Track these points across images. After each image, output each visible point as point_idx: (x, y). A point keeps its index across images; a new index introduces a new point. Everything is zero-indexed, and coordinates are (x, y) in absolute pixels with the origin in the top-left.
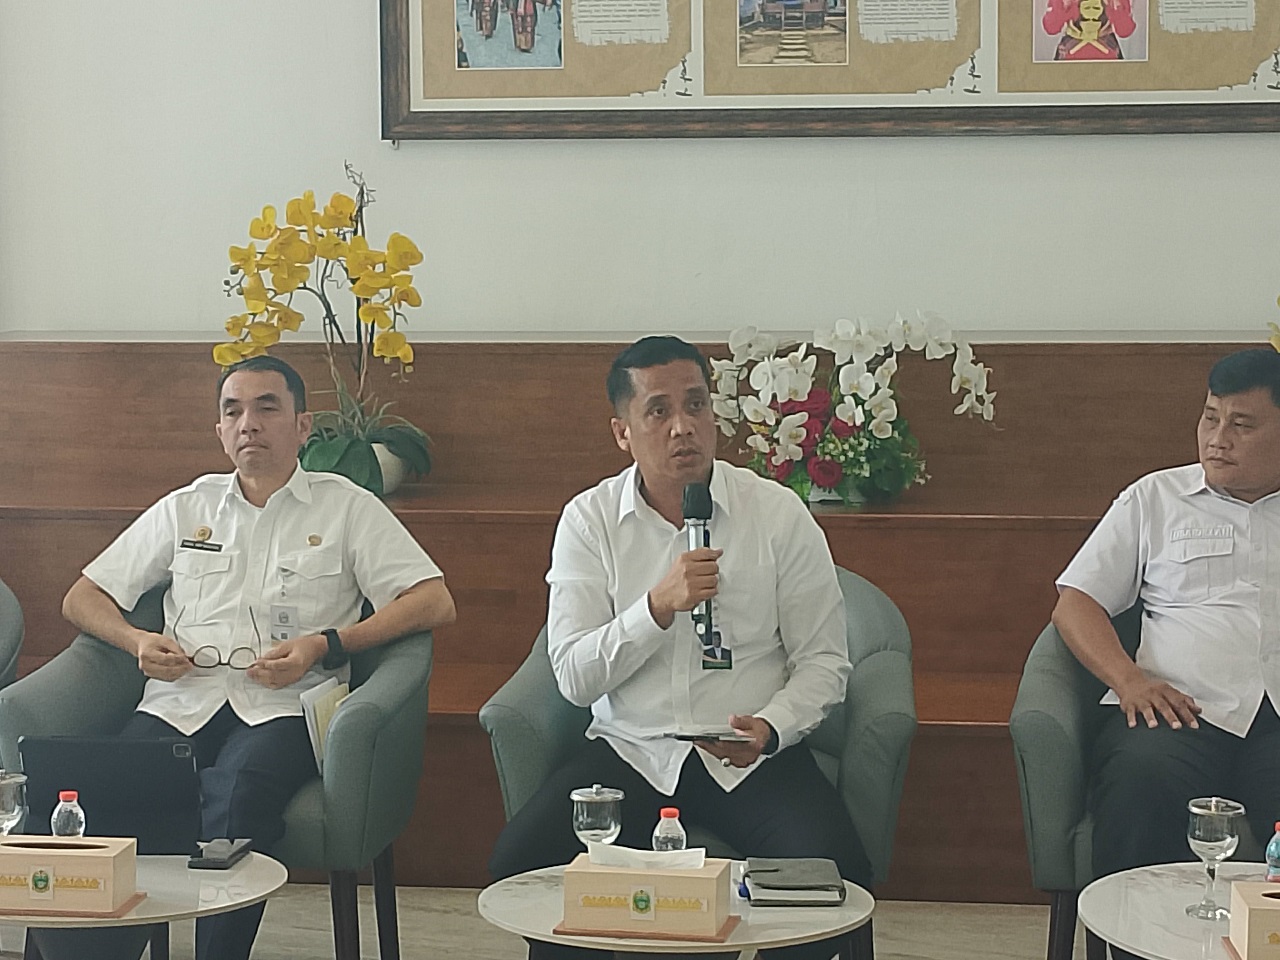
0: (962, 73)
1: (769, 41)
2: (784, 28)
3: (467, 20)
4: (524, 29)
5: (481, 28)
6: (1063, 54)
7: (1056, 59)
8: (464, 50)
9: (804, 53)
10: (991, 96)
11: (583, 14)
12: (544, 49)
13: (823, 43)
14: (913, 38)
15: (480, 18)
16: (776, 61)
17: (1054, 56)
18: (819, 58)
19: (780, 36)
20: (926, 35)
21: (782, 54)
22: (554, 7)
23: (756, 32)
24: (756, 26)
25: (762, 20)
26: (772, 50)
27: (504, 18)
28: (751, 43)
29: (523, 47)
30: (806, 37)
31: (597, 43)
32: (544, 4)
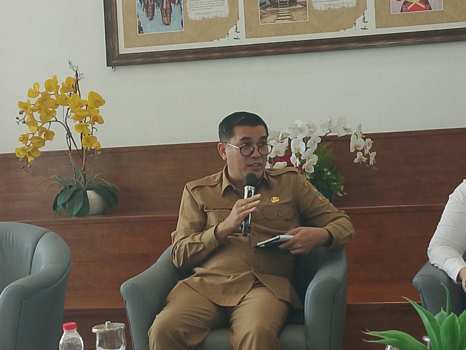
0: (359, 21)
1: (272, 13)
2: (279, 7)
3: (141, 12)
4: (166, 15)
5: (148, 16)
6: (404, 9)
7: (401, 12)
8: (141, 26)
9: (289, 17)
10: (373, 30)
11: (191, 7)
12: (175, 23)
13: (297, 12)
14: (337, 7)
15: (147, 12)
16: (276, 21)
18: (295, 19)
19: (278, 10)
20: (342, 5)
21: (279, 18)
22: (179, 4)
23: (267, 9)
24: (267, 7)
25: (269, 4)
26: (274, 17)
27: (157, 11)
28: (265, 14)
29: (166, 23)
30: (289, 10)
31: (198, 19)
32: (175, 3)
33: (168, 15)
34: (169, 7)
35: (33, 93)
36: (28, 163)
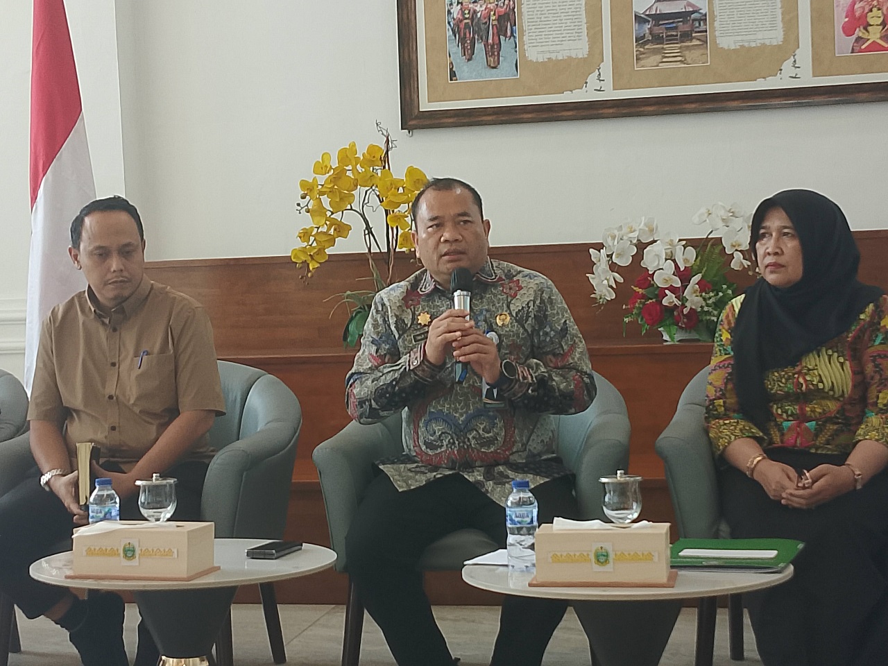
0: (787, 66)
1: (655, 52)
2: (665, 43)
3: (454, 49)
4: (493, 54)
5: (465, 55)
6: (857, 49)
7: (852, 53)
8: (454, 69)
9: (679, 59)
10: (808, 80)
11: (530, 41)
12: (506, 65)
13: (692, 51)
14: (753, 45)
15: (464, 48)
16: (660, 64)
17: (850, 51)
18: (689, 61)
19: (663, 48)
20: (762, 41)
21: (664, 60)
22: (512, 38)
23: (646, 47)
24: (647, 42)
25: (650, 39)
26: (658, 58)
27: (479, 46)
28: (644, 54)
29: (492, 65)
30: (680, 48)
31: (541, 60)
32: (505, 36)
33: (496, 53)
34: (498, 41)
35: (322, 168)
36: (309, 271)
